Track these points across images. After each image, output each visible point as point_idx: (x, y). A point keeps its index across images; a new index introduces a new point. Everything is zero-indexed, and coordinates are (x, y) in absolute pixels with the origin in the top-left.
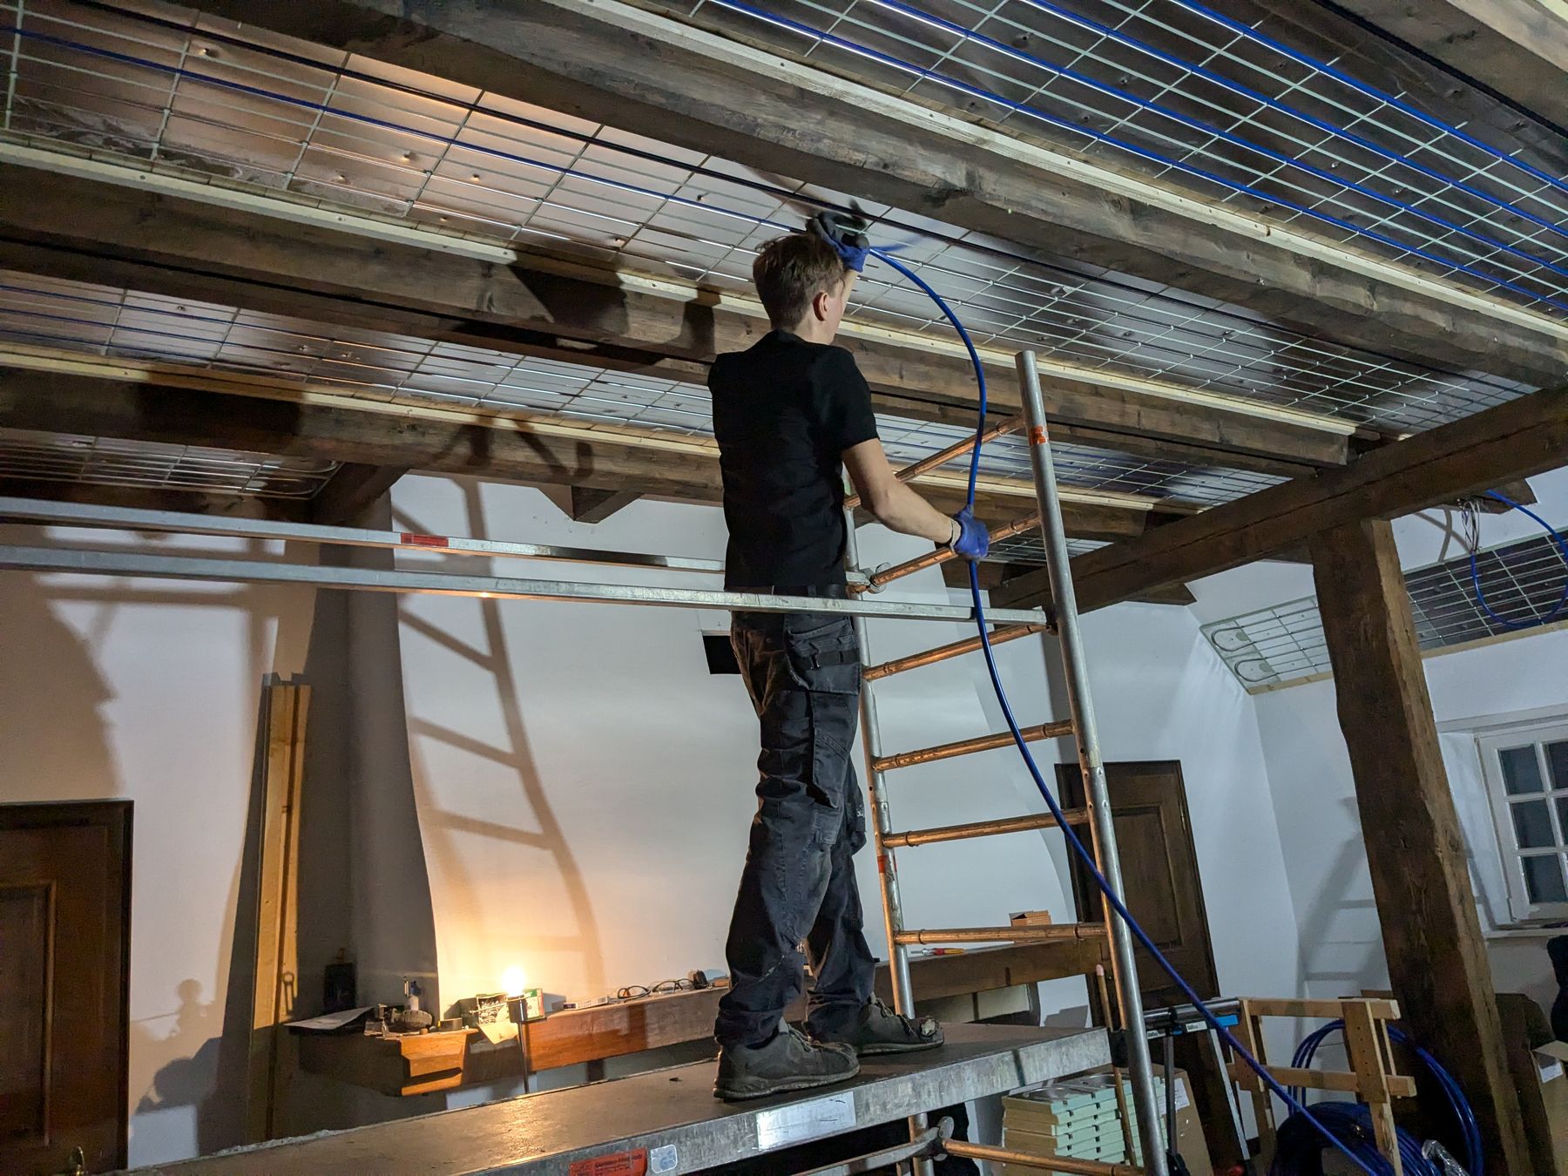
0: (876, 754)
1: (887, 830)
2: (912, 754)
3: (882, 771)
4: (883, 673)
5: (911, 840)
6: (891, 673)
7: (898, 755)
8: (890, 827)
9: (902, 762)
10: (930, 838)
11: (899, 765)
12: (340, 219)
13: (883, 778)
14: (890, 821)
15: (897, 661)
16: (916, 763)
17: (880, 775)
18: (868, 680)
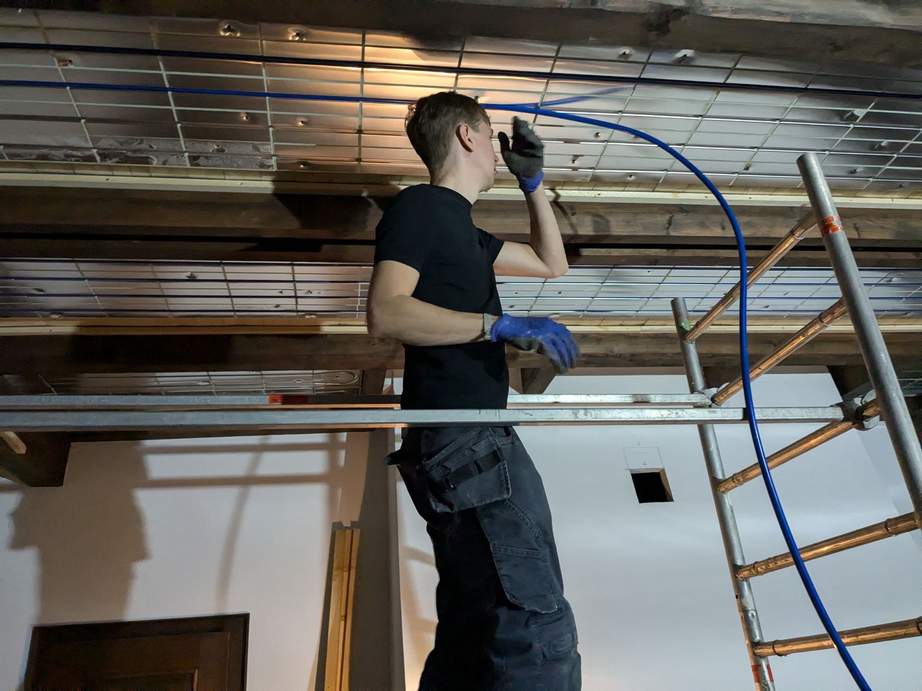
0: (739, 562)
1: (758, 638)
2: (767, 561)
3: (746, 579)
4: (733, 484)
5: (778, 650)
6: (740, 483)
7: (756, 563)
8: (761, 635)
9: (759, 569)
10: (795, 647)
11: (758, 573)
12: (242, 184)
13: (749, 586)
14: (760, 630)
15: (743, 471)
16: (773, 570)
17: (745, 584)
18: (723, 492)
